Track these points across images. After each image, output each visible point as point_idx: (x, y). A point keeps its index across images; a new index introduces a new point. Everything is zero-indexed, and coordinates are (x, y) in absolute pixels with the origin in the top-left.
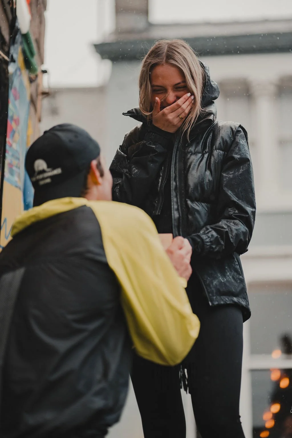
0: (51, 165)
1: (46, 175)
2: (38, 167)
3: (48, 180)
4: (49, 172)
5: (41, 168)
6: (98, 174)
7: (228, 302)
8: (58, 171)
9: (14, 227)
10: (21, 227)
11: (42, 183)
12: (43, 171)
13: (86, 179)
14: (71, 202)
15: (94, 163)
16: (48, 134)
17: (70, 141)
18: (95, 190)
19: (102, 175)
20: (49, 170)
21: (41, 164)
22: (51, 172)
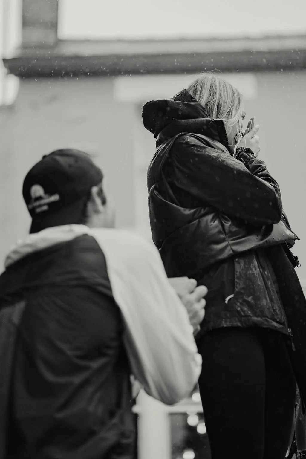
0: (48, 191)
1: (43, 202)
2: (35, 193)
3: (45, 208)
4: (47, 198)
5: (38, 195)
6: (98, 201)
8: (55, 198)
9: (8, 258)
10: (16, 257)
11: (38, 210)
12: (40, 198)
13: (85, 206)
14: (71, 231)
15: (95, 190)
16: (47, 159)
17: (70, 166)
18: (95, 219)
19: (104, 202)
20: (46, 196)
21: (37, 190)
22: (49, 198)
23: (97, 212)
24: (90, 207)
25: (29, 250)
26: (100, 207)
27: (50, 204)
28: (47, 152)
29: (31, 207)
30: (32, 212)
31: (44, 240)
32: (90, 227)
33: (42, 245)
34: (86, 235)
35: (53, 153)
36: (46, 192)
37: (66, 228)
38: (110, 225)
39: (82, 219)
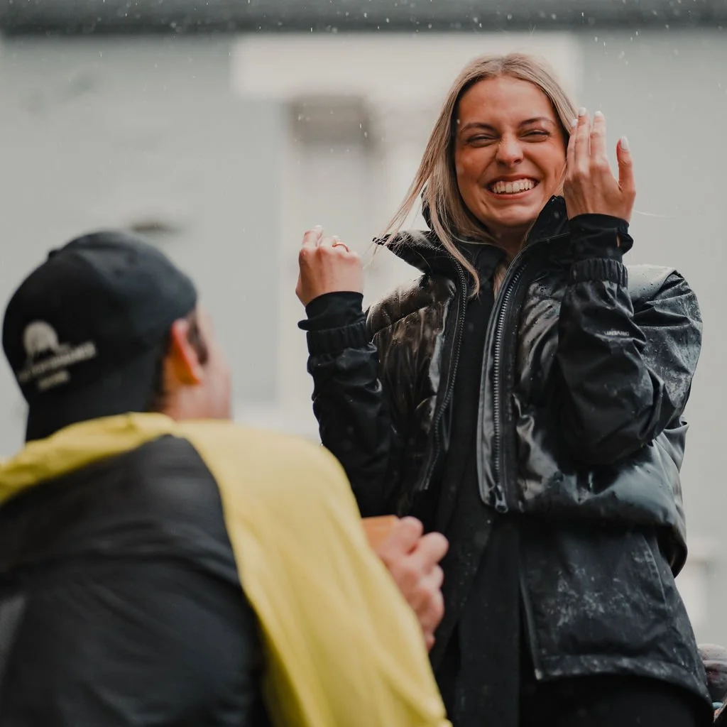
0: (68, 337)
1: (55, 362)
2: (34, 343)
3: (62, 377)
4: (64, 354)
5: (42, 346)
6: (190, 355)
7: (598, 670)
8: (85, 351)
11: (45, 384)
12: (48, 354)
13: (159, 368)
14: (131, 428)
15: (181, 327)
16: (58, 258)
17: (118, 273)
18: (186, 398)
19: (203, 358)
20: (64, 348)
21: (41, 335)
22: (70, 353)
23: (189, 381)
24: (170, 369)
25: (28, 479)
26: (197, 371)
27: (73, 368)
28: (60, 241)
29: (25, 376)
30: (28, 389)
31: (64, 453)
32: (176, 418)
33: (58, 465)
34: (167, 437)
35: (74, 245)
36: (61, 339)
37: (118, 421)
38: (219, 412)
39: (155, 401)
